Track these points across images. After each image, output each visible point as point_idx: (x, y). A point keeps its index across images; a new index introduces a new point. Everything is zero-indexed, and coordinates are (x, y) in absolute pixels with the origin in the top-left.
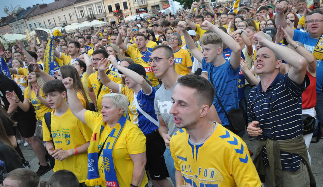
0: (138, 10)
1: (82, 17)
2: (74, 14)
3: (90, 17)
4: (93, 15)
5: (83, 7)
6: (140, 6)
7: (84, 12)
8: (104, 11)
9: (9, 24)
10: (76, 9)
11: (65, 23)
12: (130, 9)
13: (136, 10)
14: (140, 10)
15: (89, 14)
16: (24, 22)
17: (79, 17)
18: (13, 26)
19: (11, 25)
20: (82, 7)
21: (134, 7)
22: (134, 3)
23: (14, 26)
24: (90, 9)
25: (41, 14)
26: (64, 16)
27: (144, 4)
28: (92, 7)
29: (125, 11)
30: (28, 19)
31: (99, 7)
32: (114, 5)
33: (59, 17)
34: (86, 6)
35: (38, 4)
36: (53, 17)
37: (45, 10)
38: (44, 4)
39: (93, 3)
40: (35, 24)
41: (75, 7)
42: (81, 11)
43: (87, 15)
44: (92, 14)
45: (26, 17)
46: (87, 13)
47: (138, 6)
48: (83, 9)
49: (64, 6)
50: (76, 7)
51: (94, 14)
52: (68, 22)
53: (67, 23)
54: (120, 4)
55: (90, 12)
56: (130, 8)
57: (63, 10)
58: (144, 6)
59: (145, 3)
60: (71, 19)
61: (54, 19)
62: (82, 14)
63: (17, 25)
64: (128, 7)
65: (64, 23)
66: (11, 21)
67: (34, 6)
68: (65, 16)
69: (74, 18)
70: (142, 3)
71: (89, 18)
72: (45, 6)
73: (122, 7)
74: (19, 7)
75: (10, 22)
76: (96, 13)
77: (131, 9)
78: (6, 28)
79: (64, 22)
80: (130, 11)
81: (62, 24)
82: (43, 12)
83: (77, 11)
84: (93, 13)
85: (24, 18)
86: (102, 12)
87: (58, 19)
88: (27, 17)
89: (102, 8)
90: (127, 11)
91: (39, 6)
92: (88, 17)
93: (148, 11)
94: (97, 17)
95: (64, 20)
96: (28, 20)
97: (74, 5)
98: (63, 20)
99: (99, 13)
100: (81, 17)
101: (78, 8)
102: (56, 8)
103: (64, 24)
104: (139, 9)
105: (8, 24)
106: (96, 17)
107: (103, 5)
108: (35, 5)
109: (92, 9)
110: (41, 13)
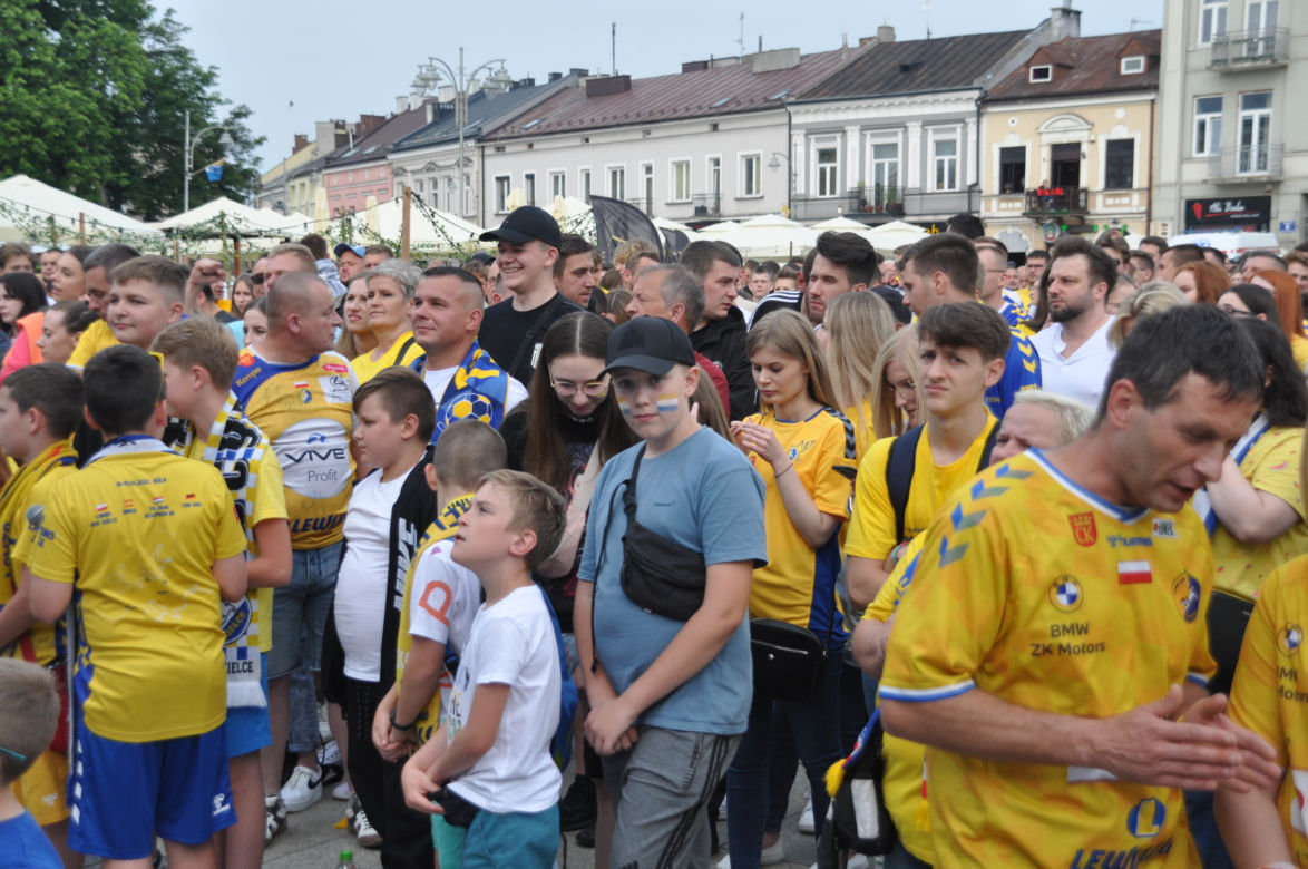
0: (1198, 209)
1: (823, 191)
2: (774, 165)
3: (870, 197)
4: (893, 188)
5: (844, 132)
6: (1223, 185)
7: (838, 164)
8: (971, 180)
9: (391, 157)
10: (799, 138)
11: (710, 205)
12: (1149, 189)
13: (1190, 204)
14: (1215, 208)
15: (870, 183)
16: (476, 159)
17: (800, 189)
18: (408, 168)
19: (395, 166)
20: (840, 129)
21: (1179, 184)
22: (1183, 159)
23: (413, 172)
24: (880, 151)
25: (583, 131)
26: (713, 168)
27: (1254, 173)
28: (899, 139)
29: (1110, 201)
30: (499, 143)
31: (944, 147)
32: (1046, 153)
33: (679, 165)
34: (866, 127)
35: (582, 73)
36: (647, 162)
37: (612, 107)
38: (618, 77)
39: (913, 118)
40: (530, 177)
41: (794, 121)
42: (827, 155)
43: (852, 183)
44: (886, 183)
45: (496, 131)
46: (857, 170)
47: (1205, 182)
48: (837, 144)
49: (733, 107)
50: (800, 126)
51: (900, 184)
52: (728, 206)
53: (717, 209)
54: (1085, 148)
55: (879, 168)
56: (1145, 184)
57: (715, 127)
58: (1251, 183)
59: (1262, 166)
60: (749, 190)
61: (649, 170)
62: (823, 172)
63: (431, 167)
64: (1139, 177)
65: (699, 204)
66: (405, 144)
67: (556, 77)
68: (721, 168)
69: (772, 184)
70: (1245, 167)
71: (863, 202)
72: (619, 85)
73: (1092, 173)
74: (497, 67)
75: (398, 149)
76: (914, 182)
77: (1155, 192)
78: (367, 175)
79: (702, 197)
80: (1144, 209)
81: (689, 212)
82: (599, 122)
83: (799, 150)
84: (893, 177)
85: (481, 139)
86: (952, 185)
87: (671, 172)
88: (501, 134)
89: (958, 157)
90: (1125, 200)
91: (583, 82)
92: (858, 195)
93: (1274, 224)
94: (911, 206)
95: (709, 189)
96: (500, 149)
97: (791, 109)
98: (701, 183)
99: (931, 186)
100: (814, 191)
101: (811, 131)
102: (681, 113)
103: (701, 211)
104: (1206, 203)
105: (384, 158)
106: (907, 209)
107: (972, 137)
108: (565, 73)
109: (896, 156)
110: (587, 124)
